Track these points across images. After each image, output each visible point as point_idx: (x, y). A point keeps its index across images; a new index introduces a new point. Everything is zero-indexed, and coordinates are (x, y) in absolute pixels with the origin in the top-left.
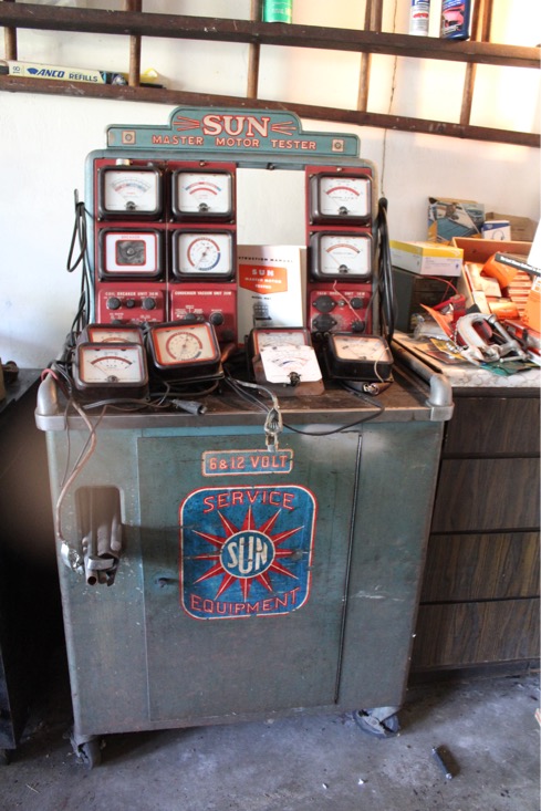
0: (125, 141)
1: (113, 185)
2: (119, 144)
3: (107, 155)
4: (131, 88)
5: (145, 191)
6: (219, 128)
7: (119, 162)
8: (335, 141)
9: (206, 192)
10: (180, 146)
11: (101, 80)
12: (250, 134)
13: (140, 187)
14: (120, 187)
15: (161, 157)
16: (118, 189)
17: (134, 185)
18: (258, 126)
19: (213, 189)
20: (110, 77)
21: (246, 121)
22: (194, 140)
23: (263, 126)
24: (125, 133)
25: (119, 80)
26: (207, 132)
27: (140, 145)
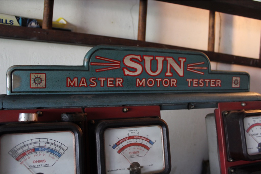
0: (33, 85)
1: (13, 152)
2: (25, 88)
3: (7, 105)
4: (44, 30)
5: (59, 155)
6: (139, 68)
7: (23, 117)
8: (234, 79)
9: (136, 148)
10: (99, 88)
11: (16, 23)
12: (168, 74)
13: (52, 151)
14: (24, 154)
15: (78, 104)
16: (20, 158)
17: (44, 149)
18: (176, 66)
19: (145, 143)
20: (25, 21)
21: (165, 62)
22: (114, 82)
23: (180, 66)
24: (33, 76)
25: (33, 24)
26: (127, 72)
27: (51, 89)
